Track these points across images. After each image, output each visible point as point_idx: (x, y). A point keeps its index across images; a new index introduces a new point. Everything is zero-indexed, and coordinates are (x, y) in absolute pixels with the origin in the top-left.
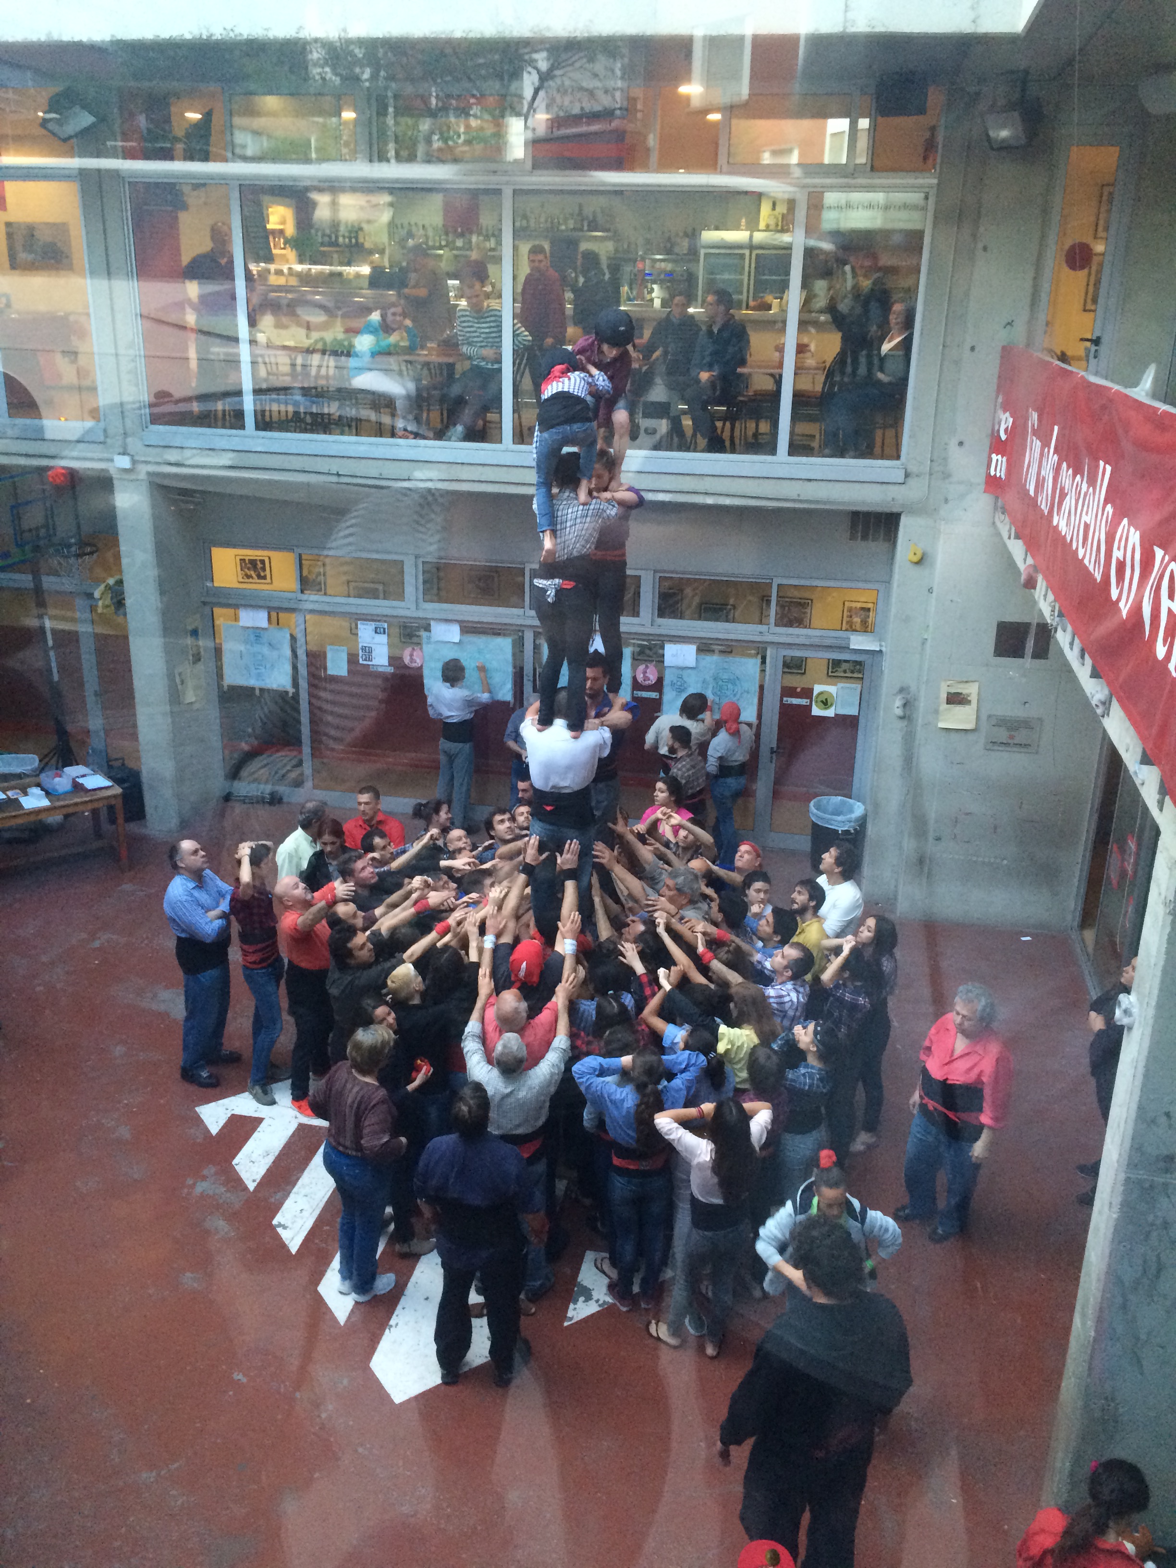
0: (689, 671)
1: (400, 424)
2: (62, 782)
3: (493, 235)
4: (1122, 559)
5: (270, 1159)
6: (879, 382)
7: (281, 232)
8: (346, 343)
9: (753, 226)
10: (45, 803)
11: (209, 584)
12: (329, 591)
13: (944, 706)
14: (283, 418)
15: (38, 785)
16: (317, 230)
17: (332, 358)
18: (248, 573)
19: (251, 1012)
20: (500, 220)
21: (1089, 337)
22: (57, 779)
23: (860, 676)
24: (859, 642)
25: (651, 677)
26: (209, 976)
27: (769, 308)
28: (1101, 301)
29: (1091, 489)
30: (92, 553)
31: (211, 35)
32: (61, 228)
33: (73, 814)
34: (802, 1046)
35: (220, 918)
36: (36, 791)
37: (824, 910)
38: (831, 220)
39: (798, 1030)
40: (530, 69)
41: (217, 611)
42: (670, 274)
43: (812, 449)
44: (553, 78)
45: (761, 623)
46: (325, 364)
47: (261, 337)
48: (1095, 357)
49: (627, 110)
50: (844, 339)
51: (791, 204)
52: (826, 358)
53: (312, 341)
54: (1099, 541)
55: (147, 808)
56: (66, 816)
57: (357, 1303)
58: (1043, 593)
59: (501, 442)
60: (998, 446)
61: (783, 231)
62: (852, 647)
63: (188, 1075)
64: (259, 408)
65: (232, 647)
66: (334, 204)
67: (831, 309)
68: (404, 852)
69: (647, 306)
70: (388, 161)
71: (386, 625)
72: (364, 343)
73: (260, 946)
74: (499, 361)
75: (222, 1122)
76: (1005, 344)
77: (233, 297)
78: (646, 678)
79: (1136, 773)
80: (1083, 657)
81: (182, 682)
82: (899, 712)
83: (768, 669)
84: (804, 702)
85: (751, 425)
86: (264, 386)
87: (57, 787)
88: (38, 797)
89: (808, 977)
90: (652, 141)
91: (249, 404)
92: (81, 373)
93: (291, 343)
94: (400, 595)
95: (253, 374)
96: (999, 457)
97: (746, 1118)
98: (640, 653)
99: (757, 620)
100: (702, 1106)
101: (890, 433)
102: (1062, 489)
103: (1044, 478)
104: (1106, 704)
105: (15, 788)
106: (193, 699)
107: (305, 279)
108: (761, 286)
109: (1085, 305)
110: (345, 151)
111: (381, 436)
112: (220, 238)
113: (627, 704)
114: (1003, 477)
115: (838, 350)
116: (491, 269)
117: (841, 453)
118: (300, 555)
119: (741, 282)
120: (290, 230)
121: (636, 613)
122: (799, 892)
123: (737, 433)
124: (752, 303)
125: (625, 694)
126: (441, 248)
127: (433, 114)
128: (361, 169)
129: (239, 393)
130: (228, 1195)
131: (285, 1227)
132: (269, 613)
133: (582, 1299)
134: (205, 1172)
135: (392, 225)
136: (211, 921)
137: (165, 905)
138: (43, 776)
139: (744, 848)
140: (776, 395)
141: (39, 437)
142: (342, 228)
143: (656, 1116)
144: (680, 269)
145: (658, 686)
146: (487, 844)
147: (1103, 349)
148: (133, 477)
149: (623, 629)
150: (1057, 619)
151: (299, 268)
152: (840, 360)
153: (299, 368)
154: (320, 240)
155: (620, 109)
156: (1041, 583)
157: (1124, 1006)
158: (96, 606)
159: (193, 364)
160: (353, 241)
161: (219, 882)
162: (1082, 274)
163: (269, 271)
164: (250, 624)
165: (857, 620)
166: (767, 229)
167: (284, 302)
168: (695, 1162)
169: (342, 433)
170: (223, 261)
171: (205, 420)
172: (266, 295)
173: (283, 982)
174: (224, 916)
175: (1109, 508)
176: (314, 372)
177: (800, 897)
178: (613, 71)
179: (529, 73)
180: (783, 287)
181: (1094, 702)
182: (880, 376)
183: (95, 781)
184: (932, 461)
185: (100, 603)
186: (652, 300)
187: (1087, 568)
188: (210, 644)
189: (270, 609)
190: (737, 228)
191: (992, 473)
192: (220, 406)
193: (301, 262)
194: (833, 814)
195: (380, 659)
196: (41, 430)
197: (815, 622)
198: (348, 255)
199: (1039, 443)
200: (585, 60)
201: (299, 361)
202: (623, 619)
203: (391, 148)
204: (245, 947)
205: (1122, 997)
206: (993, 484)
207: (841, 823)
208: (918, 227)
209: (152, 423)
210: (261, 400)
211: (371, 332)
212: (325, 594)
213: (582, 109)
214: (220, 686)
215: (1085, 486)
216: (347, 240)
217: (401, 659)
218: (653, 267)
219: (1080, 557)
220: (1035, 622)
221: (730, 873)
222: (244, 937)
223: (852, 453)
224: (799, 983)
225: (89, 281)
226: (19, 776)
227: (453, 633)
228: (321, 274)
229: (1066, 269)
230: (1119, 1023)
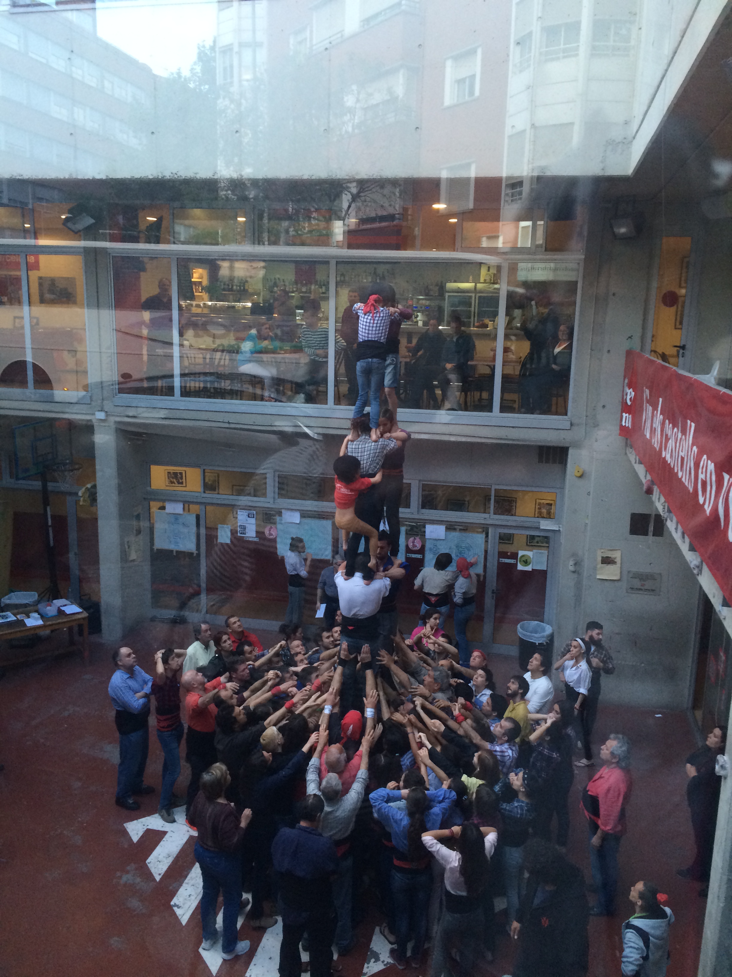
0: (442, 541)
1: (266, 394)
2: (51, 610)
3: (324, 285)
4: (704, 479)
5: (170, 860)
6: (553, 369)
7: (200, 283)
8: (236, 347)
9: (476, 280)
10: (40, 622)
11: (148, 488)
12: (221, 492)
13: (600, 565)
14: (197, 389)
15: (36, 611)
16: (221, 282)
17: (228, 354)
18: (172, 480)
19: (162, 760)
20: (329, 277)
21: (678, 345)
22: (49, 608)
23: (547, 545)
24: (546, 525)
25: (418, 545)
26: (135, 737)
27: (487, 326)
28: (685, 323)
29: (684, 437)
30: (78, 469)
31: (164, 176)
32: (71, 281)
33: (56, 630)
34: (515, 787)
35: (143, 697)
36: (36, 615)
37: (529, 695)
38: (523, 275)
39: (512, 776)
40: (346, 192)
41: (152, 503)
42: (427, 307)
43: (514, 409)
44: (360, 197)
45: (485, 512)
46: (223, 358)
47: (186, 343)
48: (683, 357)
49: (403, 214)
50: (532, 345)
51: (499, 268)
52: (521, 355)
53: (216, 346)
54: (690, 468)
55: (103, 626)
56: (52, 631)
57: (224, 960)
58: (658, 497)
59: (327, 404)
60: (626, 408)
61: (494, 283)
62: (542, 528)
63: (121, 802)
64: (183, 385)
65: (159, 527)
66: (231, 268)
67: (524, 328)
68: (263, 655)
69: (415, 325)
70: (264, 244)
71: (255, 512)
72: (247, 346)
73: (169, 716)
74: (326, 357)
75: (141, 834)
76: (628, 349)
77: (171, 320)
78: (414, 546)
79: (720, 611)
80: (683, 537)
81: (129, 547)
82: (572, 568)
83: (489, 541)
84: (512, 561)
85: (477, 394)
86: (187, 372)
87: (48, 613)
88: (36, 619)
89: (517, 740)
90: (417, 231)
91: (177, 382)
92: (78, 363)
93: (203, 346)
94: (264, 495)
95: (180, 363)
96: (627, 415)
97: (482, 837)
98: (410, 531)
99: (482, 510)
100: (452, 828)
101: (561, 400)
102: (667, 435)
103: (655, 429)
104: (700, 567)
105: (22, 613)
106: (135, 558)
107: (213, 309)
108: (481, 315)
109: (675, 325)
110: (238, 237)
111: (255, 400)
112: (164, 287)
113: (402, 563)
114: (630, 427)
115: (528, 351)
116: (322, 304)
117: (531, 411)
118: (204, 470)
119: (470, 311)
120: (205, 282)
121: (408, 506)
122: (513, 683)
123: (469, 399)
124: (476, 324)
125: (401, 558)
126: (293, 292)
127: (289, 218)
128: (248, 248)
129: (172, 376)
130: (143, 883)
131: (179, 907)
132: (184, 505)
133: (373, 960)
134: (128, 868)
135: (265, 279)
136: (138, 700)
137: (109, 689)
138: (40, 606)
139: (476, 654)
140: (492, 376)
141: (51, 401)
142: (236, 281)
143: (423, 835)
144: (434, 304)
145: (422, 551)
146: (314, 649)
147: (688, 353)
148: (106, 424)
149: (401, 515)
150: (667, 514)
151: (210, 303)
152: (531, 357)
153: (208, 361)
154: (222, 287)
155: (398, 214)
156: (656, 490)
157: (720, 764)
158: (79, 500)
159: (145, 358)
160: (242, 288)
161: (143, 673)
162: (673, 309)
163: (192, 305)
164: (172, 512)
165: (544, 511)
166: (485, 282)
167: (200, 323)
168: (448, 867)
169: (232, 399)
170: (165, 300)
171: (152, 391)
172: (190, 318)
173: (183, 742)
174: (146, 696)
175: (695, 448)
176: (216, 362)
177: (513, 686)
178: (395, 194)
179: (346, 194)
180: (495, 314)
181: (692, 566)
182: (554, 366)
183: (72, 609)
184: (587, 416)
185: (82, 499)
186: (417, 322)
187: (684, 484)
188: (147, 524)
189: (184, 502)
190: (468, 282)
191: (624, 424)
192: (160, 383)
193: (211, 300)
194: (531, 632)
195: (251, 533)
196: (52, 395)
197: (518, 511)
198: (239, 296)
199: (651, 408)
200: (378, 188)
201: (208, 356)
202: (401, 510)
203: (265, 236)
204: (159, 717)
205: (719, 757)
206: (624, 430)
207: (537, 639)
208: (574, 279)
209: (119, 393)
210: (185, 380)
211: (251, 340)
212: (218, 494)
213: (376, 214)
214: (152, 549)
215: (680, 435)
216: (238, 288)
217: (263, 533)
218: (418, 302)
219: (680, 477)
220: (653, 514)
221: (468, 669)
222: (159, 711)
223: (538, 412)
224: (512, 744)
225: (86, 310)
226: (26, 605)
227: (296, 518)
228: (222, 307)
229: (663, 307)
230: (718, 774)
